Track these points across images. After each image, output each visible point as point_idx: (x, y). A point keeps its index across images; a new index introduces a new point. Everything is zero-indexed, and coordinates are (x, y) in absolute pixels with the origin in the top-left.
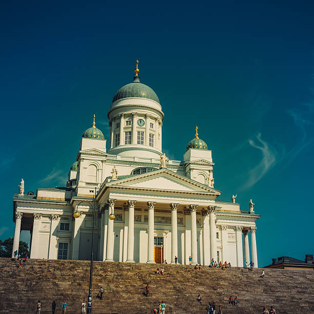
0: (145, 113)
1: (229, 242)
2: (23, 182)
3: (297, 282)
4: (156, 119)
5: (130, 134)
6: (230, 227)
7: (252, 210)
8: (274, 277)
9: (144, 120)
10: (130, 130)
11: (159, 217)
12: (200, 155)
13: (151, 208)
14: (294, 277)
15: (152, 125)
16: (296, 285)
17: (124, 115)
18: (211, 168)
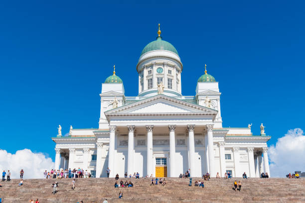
0: (163, 62)
1: (241, 162)
2: (60, 128)
3: (293, 189)
4: (173, 67)
5: (150, 81)
6: (241, 149)
7: (263, 132)
8: (265, 186)
9: (163, 68)
10: (151, 77)
11: (163, 140)
12: (208, 87)
13: (149, 131)
14: (291, 184)
15: (170, 72)
16: (290, 192)
17: (146, 66)
18: (219, 97)
